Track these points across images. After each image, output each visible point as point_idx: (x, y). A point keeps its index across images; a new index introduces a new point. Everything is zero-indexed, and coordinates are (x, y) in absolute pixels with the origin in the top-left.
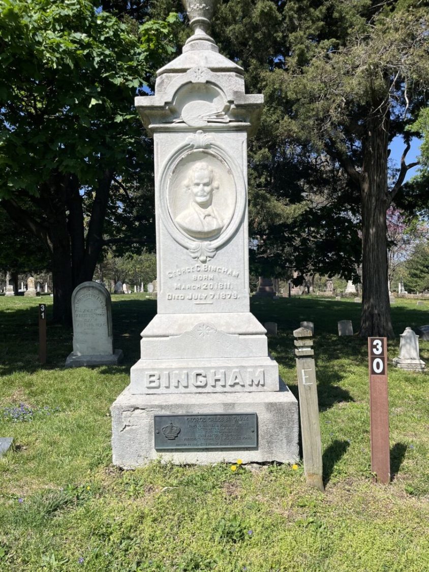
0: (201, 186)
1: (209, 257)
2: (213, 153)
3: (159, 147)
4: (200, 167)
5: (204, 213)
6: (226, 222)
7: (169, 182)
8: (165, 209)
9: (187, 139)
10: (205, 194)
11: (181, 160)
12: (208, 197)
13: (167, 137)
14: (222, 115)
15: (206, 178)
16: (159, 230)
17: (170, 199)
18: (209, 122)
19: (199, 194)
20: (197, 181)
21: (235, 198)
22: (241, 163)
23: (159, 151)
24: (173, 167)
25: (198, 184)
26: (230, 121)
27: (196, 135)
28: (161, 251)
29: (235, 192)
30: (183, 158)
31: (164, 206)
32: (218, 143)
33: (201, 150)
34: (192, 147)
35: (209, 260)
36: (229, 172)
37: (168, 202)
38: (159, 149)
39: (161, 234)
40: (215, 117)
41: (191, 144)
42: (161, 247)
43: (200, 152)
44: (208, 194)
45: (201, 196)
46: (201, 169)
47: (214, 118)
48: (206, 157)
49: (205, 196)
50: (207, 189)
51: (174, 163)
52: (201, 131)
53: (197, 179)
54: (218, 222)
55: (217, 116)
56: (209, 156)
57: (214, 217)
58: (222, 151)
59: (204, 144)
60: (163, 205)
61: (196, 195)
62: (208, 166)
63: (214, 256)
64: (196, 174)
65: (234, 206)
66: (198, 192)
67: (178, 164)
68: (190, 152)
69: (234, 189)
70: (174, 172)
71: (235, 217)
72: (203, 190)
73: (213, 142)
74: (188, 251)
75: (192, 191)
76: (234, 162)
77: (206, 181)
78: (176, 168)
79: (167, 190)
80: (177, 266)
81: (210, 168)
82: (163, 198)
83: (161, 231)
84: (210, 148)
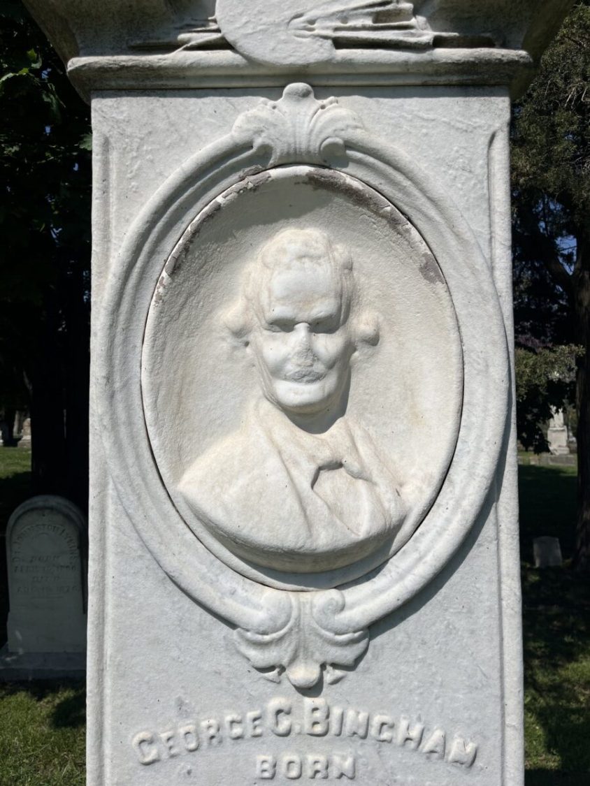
0: (301, 331)
1: (335, 666)
2: (356, 184)
3: (114, 156)
4: (295, 247)
5: (312, 458)
6: (415, 496)
7: (152, 313)
8: (133, 438)
9: (240, 120)
10: (319, 368)
11: (209, 217)
12: (330, 382)
13: (151, 112)
14: (398, 14)
15: (324, 296)
16: (103, 529)
17: (156, 389)
18: (339, 43)
19: (291, 368)
20: (280, 311)
21: (455, 387)
22: (485, 231)
23: (113, 176)
24: (172, 246)
25: (285, 325)
26: (438, 42)
27: (280, 102)
28: (109, 629)
29: (455, 360)
30: (218, 208)
31: (130, 423)
32: (380, 140)
33: (304, 170)
34: (263, 157)
35: (336, 681)
36: (431, 269)
37: (147, 401)
38: (113, 167)
39: (111, 548)
40: (369, 22)
41: (258, 142)
42: (109, 609)
43: (296, 180)
44: (331, 366)
45: (299, 378)
46: (301, 257)
47: (362, 29)
48: (323, 203)
49: (318, 377)
50: (328, 345)
51: (180, 227)
52: (301, 86)
53: (285, 299)
54: (378, 501)
55: (377, 17)
56: (339, 200)
57: (358, 476)
58: (399, 177)
59: (315, 145)
60: (122, 416)
61: (276, 372)
62: (330, 244)
63: (358, 659)
64: (280, 281)
65: (450, 424)
66: (285, 360)
67: (196, 233)
68: (250, 181)
69: (454, 348)
70: (175, 270)
71: (457, 474)
72: (309, 351)
73: (358, 135)
74: (234, 634)
75: (259, 353)
76: (452, 227)
77: (323, 308)
78: (186, 249)
79: (146, 348)
80: (180, 704)
81: (341, 251)
82: (126, 385)
83: (111, 535)
84: (345, 162)
